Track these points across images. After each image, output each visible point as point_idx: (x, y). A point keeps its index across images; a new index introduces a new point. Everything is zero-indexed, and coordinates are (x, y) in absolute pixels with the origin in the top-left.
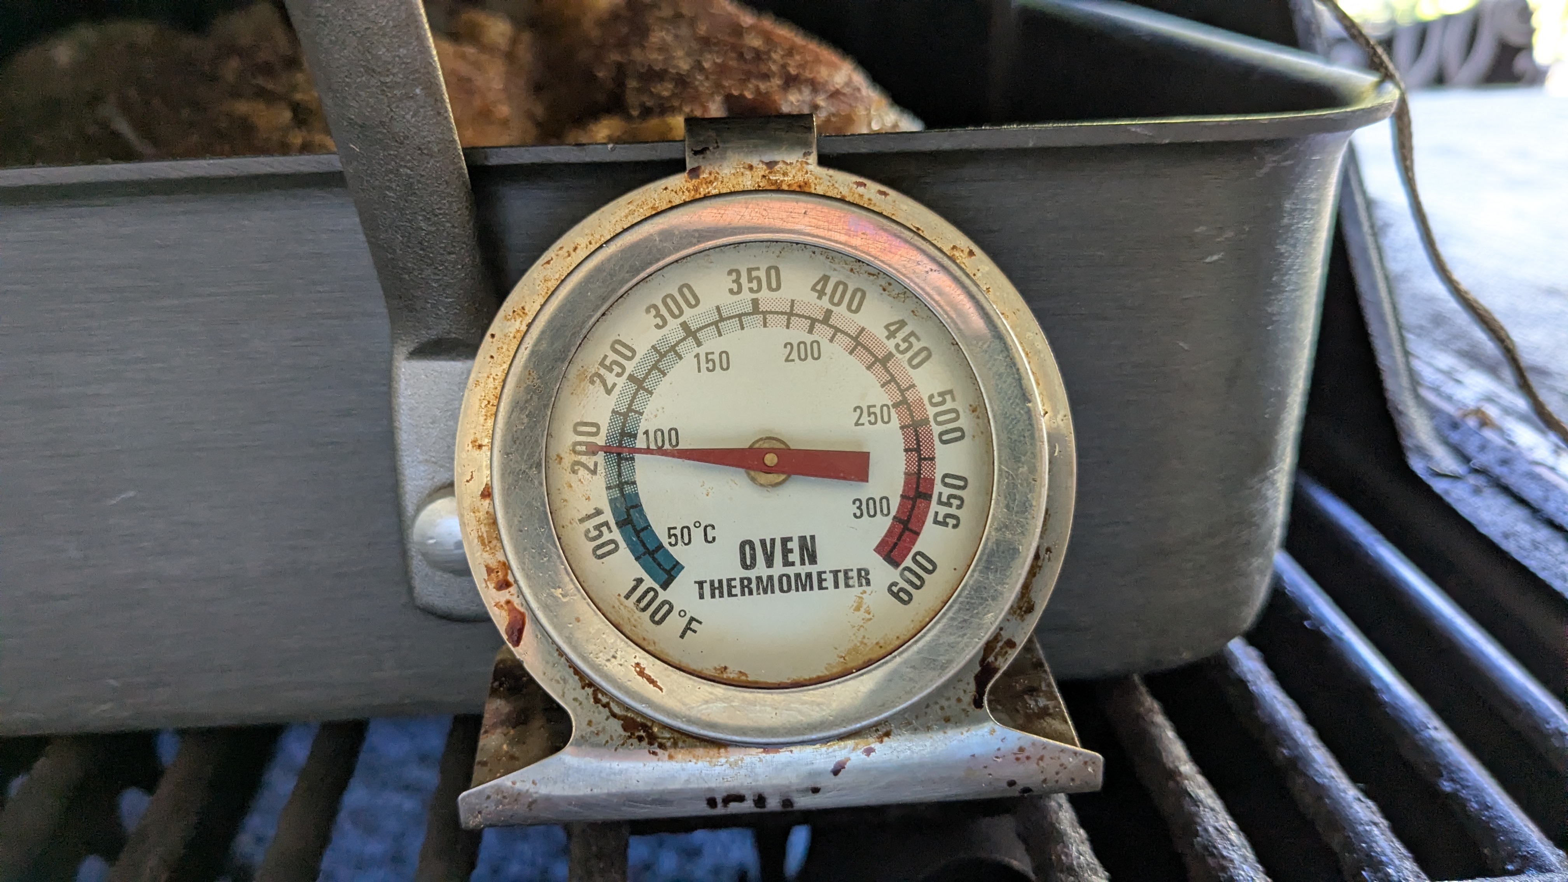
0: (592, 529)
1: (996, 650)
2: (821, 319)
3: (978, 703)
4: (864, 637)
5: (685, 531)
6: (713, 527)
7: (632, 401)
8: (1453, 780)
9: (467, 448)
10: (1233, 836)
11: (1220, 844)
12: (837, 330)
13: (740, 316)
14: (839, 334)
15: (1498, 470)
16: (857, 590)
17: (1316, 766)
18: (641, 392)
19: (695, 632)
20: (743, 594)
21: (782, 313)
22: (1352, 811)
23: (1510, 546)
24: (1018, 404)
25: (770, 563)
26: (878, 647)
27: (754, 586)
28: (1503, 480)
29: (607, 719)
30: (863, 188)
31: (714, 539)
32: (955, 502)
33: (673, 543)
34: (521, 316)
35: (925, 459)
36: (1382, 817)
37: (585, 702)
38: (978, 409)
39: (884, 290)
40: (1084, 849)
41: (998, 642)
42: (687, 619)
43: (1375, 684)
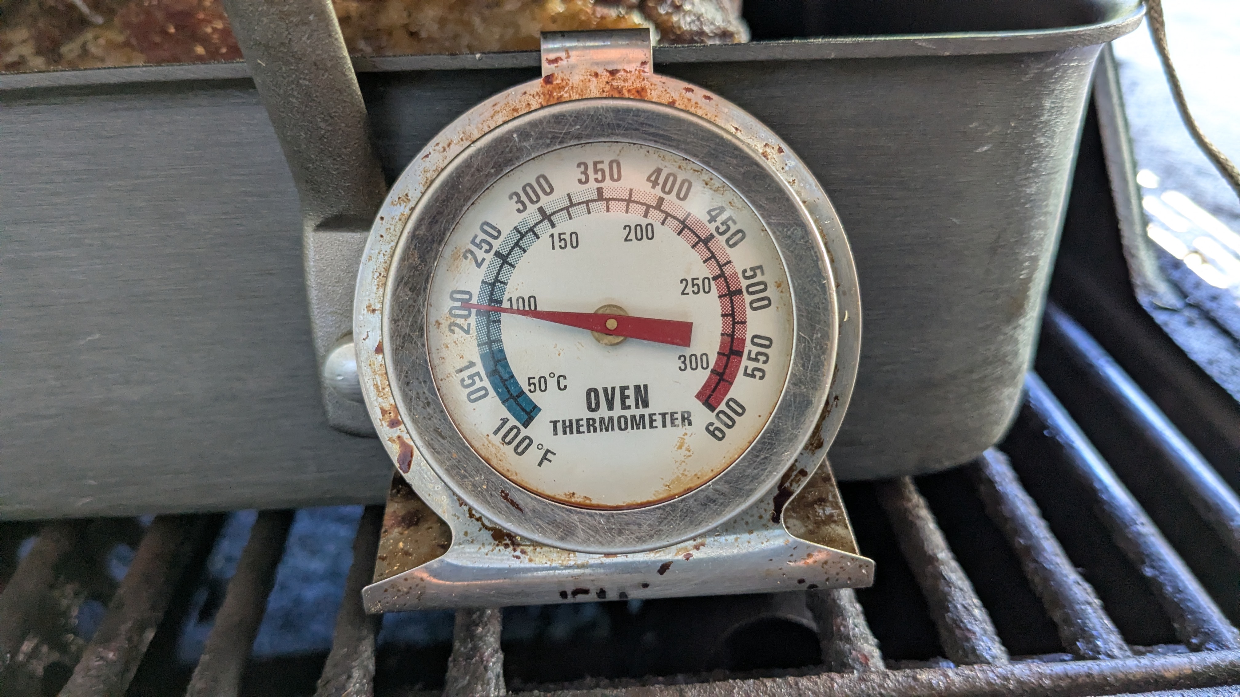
0: (466, 379)
1: (792, 477)
2: (654, 205)
3: (776, 519)
4: (685, 470)
5: (542, 380)
6: (565, 378)
7: (498, 274)
8: (1153, 567)
9: (363, 312)
10: (977, 612)
11: (966, 618)
12: (668, 215)
13: (587, 202)
14: (669, 218)
15: (1209, 305)
16: (680, 430)
17: (1045, 555)
18: (506, 265)
19: (550, 461)
20: (589, 431)
21: (622, 200)
22: (1072, 592)
23: (1213, 372)
24: (815, 282)
25: (611, 407)
26: (696, 478)
27: (597, 425)
28: (1212, 314)
29: (480, 530)
30: (691, 93)
31: (566, 387)
32: (762, 358)
33: (532, 390)
34: (405, 202)
35: (738, 323)
36: (1096, 598)
37: (461, 516)
38: (783, 286)
39: (707, 184)
40: (859, 621)
41: (793, 472)
42: (543, 451)
43: (1097, 486)
